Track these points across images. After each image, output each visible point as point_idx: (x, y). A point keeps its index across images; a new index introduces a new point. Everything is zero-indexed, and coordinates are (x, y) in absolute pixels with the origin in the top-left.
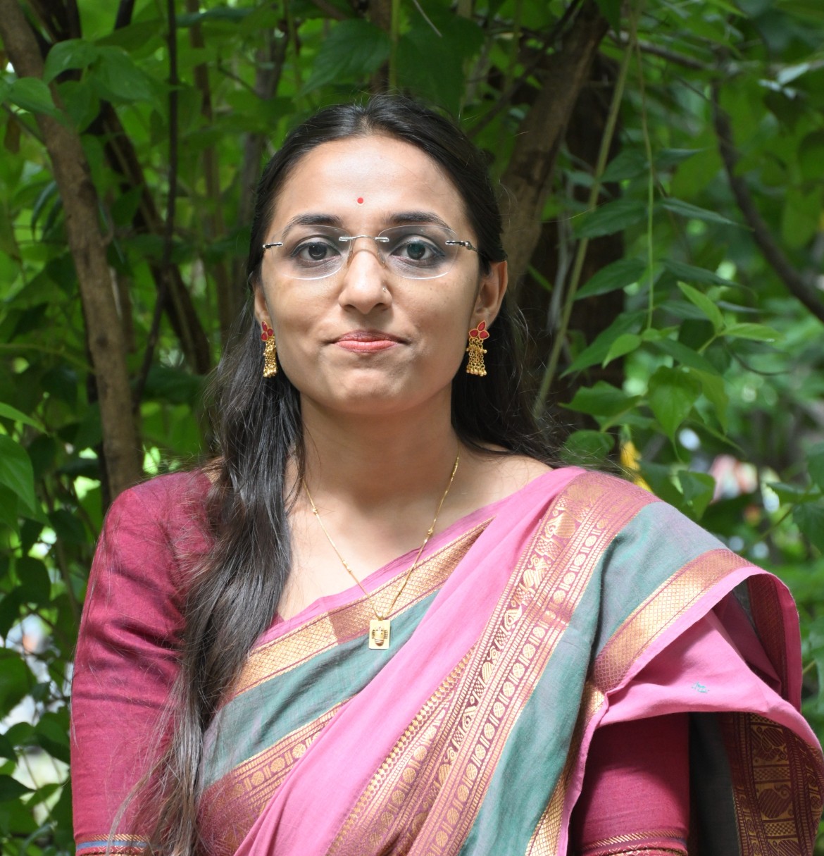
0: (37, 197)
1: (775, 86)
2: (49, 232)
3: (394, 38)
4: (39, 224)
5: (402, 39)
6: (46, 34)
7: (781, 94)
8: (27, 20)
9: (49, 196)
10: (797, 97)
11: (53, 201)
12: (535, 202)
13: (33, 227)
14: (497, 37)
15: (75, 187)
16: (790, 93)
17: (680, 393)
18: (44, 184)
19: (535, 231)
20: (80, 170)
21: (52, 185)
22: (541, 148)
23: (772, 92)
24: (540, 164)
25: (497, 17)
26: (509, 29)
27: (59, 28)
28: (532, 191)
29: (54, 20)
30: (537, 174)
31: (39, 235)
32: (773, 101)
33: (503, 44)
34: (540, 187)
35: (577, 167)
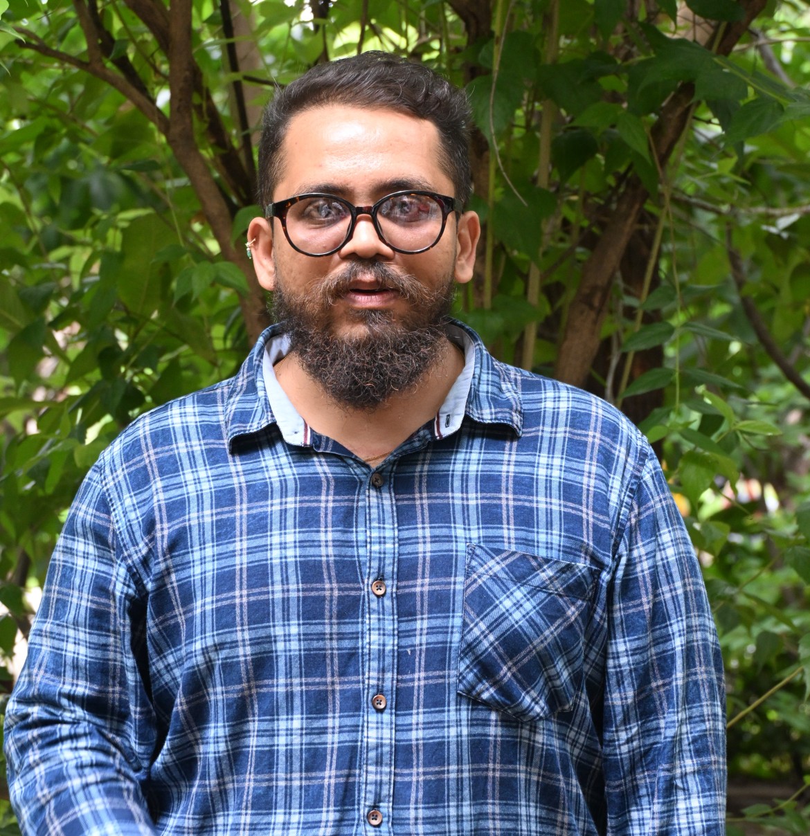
0: (228, 317)
1: (773, 230)
2: (238, 343)
3: (490, 204)
4: (230, 336)
5: (497, 206)
6: (235, 200)
7: (779, 236)
8: (221, 189)
9: (237, 317)
10: (789, 238)
11: (241, 320)
12: (595, 322)
13: (225, 338)
14: (565, 199)
15: (255, 314)
16: (785, 235)
17: (703, 471)
18: (234, 307)
19: (595, 344)
20: (258, 302)
21: (238, 310)
22: (599, 283)
23: (770, 235)
24: (598, 295)
25: (567, 185)
26: (575, 193)
27: (244, 196)
28: (593, 315)
29: (241, 190)
30: (596, 303)
31: (229, 344)
32: (773, 241)
33: (571, 204)
34: (599, 312)
35: (628, 293)
